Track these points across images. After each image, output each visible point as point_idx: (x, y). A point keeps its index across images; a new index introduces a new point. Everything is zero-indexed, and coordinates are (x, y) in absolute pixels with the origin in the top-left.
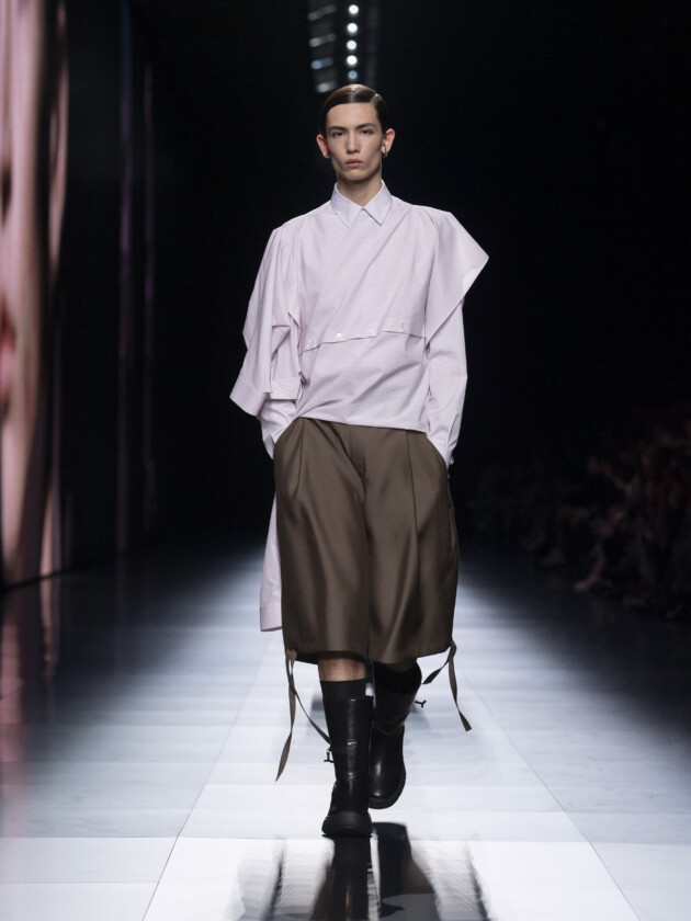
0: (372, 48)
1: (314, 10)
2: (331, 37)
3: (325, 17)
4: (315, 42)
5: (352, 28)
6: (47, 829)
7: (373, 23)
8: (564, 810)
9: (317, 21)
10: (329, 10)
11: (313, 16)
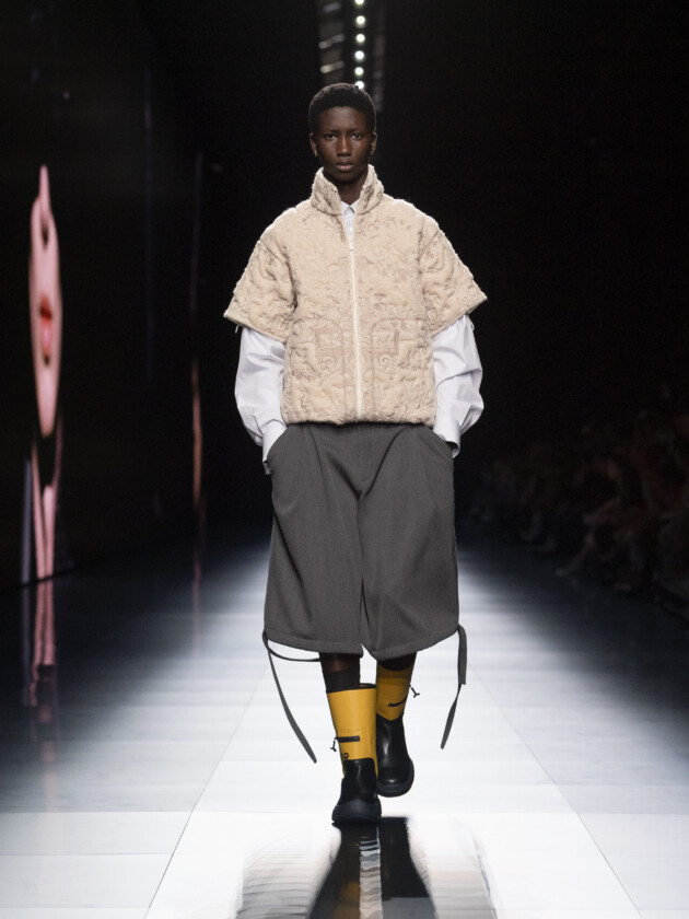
0: (378, 75)
1: (324, 40)
2: (340, 64)
3: (335, 46)
4: (326, 69)
5: (360, 55)
6: (70, 804)
7: (379, 51)
8: (554, 783)
9: (327, 50)
10: (339, 38)
11: (324, 45)
